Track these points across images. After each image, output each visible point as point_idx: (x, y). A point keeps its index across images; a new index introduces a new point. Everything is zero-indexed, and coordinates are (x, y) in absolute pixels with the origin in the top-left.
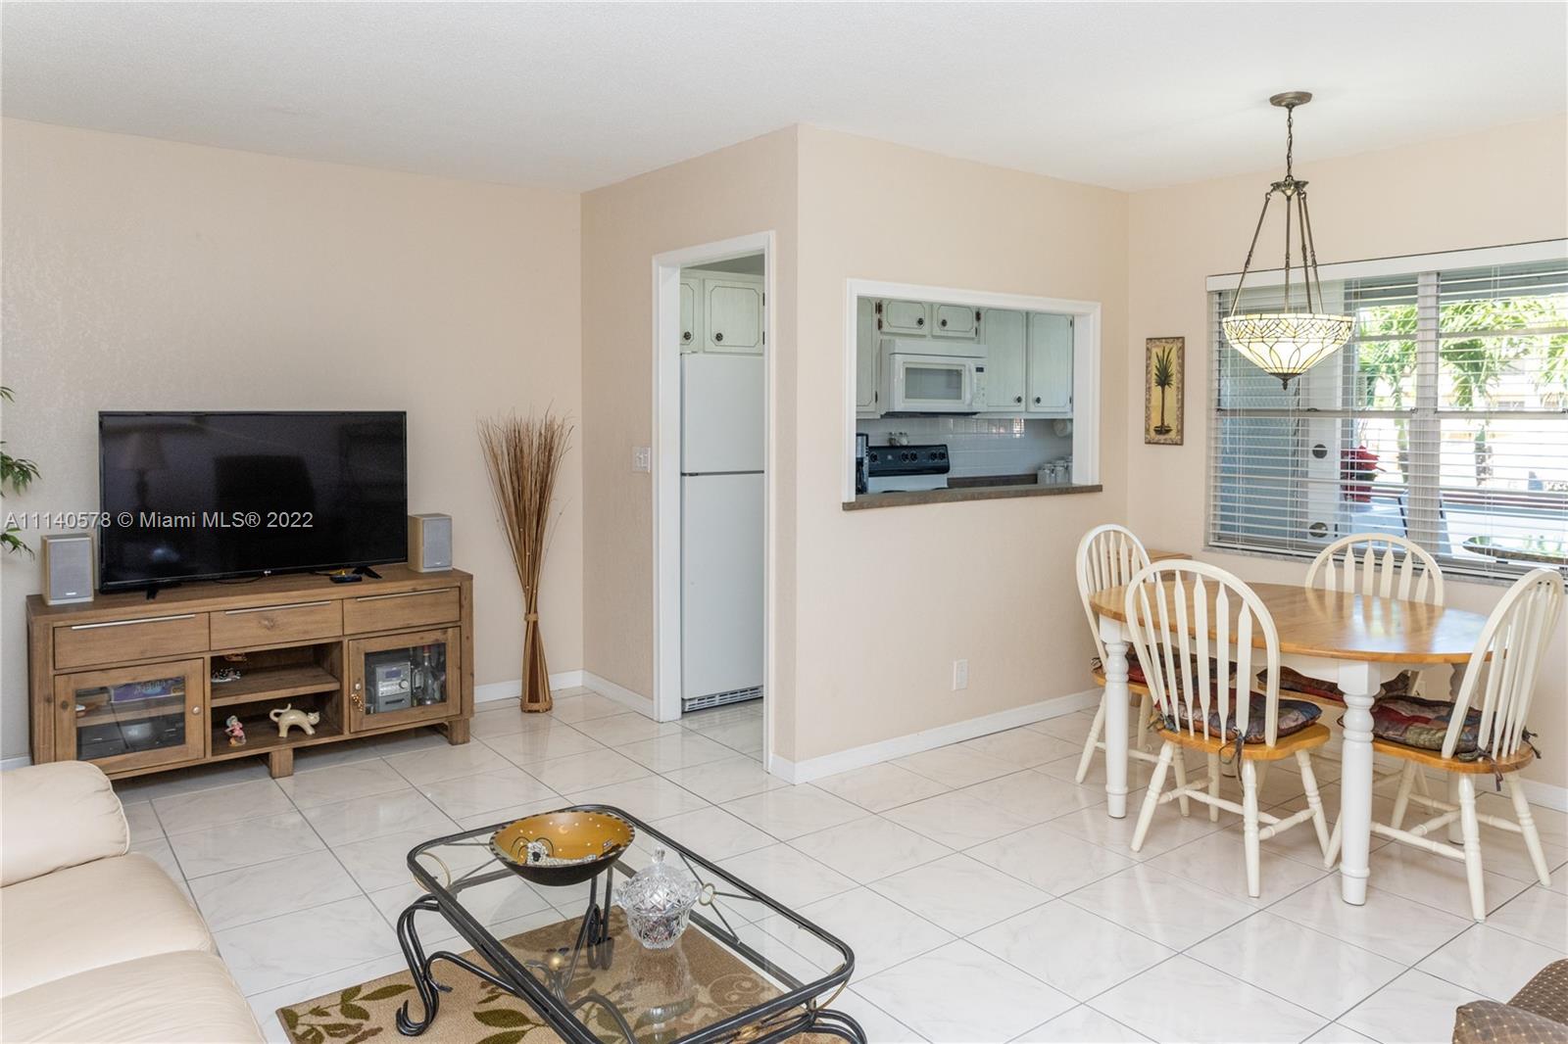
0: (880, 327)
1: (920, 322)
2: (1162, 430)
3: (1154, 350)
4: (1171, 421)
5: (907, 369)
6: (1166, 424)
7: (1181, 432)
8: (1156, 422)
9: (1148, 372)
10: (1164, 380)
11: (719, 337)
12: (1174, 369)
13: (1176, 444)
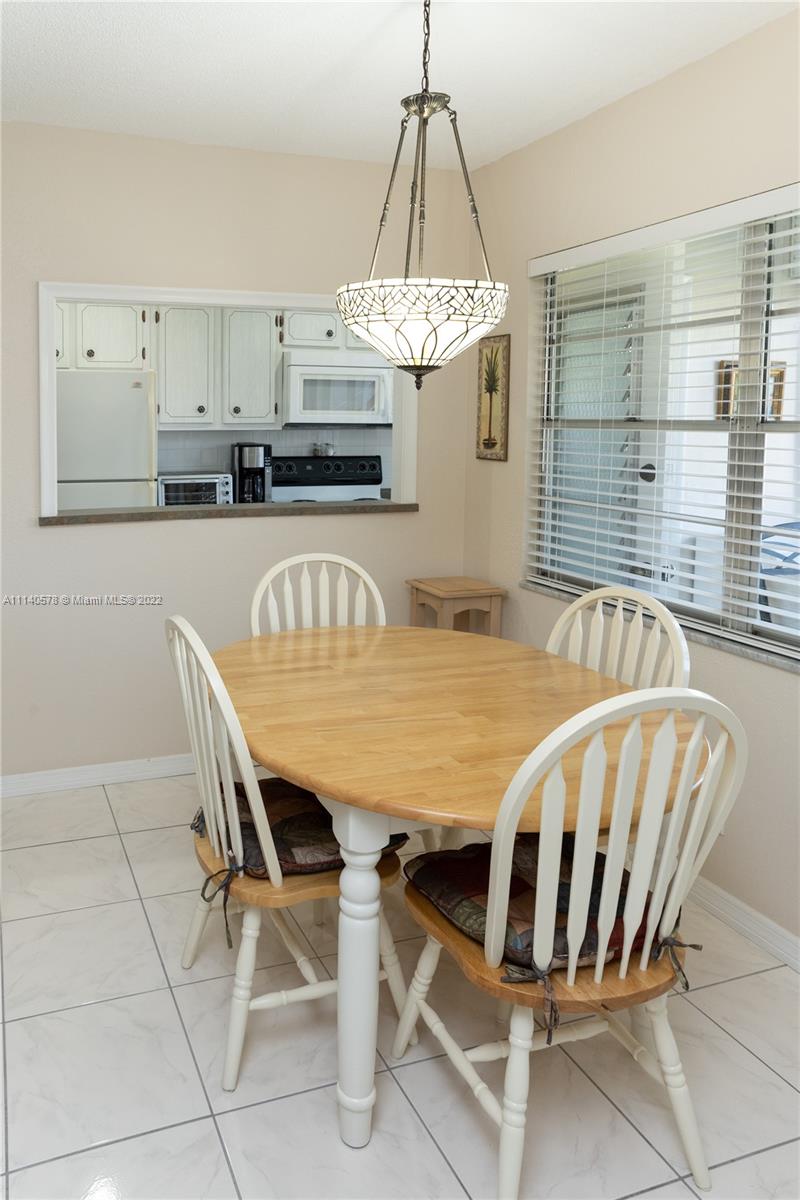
0: (281, 339)
1: (330, 334)
2: (490, 444)
3: (485, 351)
4: (497, 435)
5: (305, 381)
6: (492, 436)
7: (505, 445)
8: (485, 435)
9: (480, 378)
10: (491, 388)
11: (91, 354)
12: (500, 372)
13: (500, 460)
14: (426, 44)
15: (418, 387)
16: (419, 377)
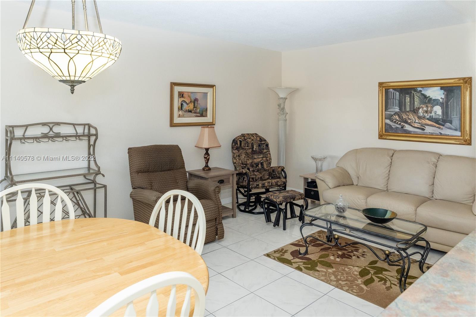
15: (72, 93)
16: (73, 87)
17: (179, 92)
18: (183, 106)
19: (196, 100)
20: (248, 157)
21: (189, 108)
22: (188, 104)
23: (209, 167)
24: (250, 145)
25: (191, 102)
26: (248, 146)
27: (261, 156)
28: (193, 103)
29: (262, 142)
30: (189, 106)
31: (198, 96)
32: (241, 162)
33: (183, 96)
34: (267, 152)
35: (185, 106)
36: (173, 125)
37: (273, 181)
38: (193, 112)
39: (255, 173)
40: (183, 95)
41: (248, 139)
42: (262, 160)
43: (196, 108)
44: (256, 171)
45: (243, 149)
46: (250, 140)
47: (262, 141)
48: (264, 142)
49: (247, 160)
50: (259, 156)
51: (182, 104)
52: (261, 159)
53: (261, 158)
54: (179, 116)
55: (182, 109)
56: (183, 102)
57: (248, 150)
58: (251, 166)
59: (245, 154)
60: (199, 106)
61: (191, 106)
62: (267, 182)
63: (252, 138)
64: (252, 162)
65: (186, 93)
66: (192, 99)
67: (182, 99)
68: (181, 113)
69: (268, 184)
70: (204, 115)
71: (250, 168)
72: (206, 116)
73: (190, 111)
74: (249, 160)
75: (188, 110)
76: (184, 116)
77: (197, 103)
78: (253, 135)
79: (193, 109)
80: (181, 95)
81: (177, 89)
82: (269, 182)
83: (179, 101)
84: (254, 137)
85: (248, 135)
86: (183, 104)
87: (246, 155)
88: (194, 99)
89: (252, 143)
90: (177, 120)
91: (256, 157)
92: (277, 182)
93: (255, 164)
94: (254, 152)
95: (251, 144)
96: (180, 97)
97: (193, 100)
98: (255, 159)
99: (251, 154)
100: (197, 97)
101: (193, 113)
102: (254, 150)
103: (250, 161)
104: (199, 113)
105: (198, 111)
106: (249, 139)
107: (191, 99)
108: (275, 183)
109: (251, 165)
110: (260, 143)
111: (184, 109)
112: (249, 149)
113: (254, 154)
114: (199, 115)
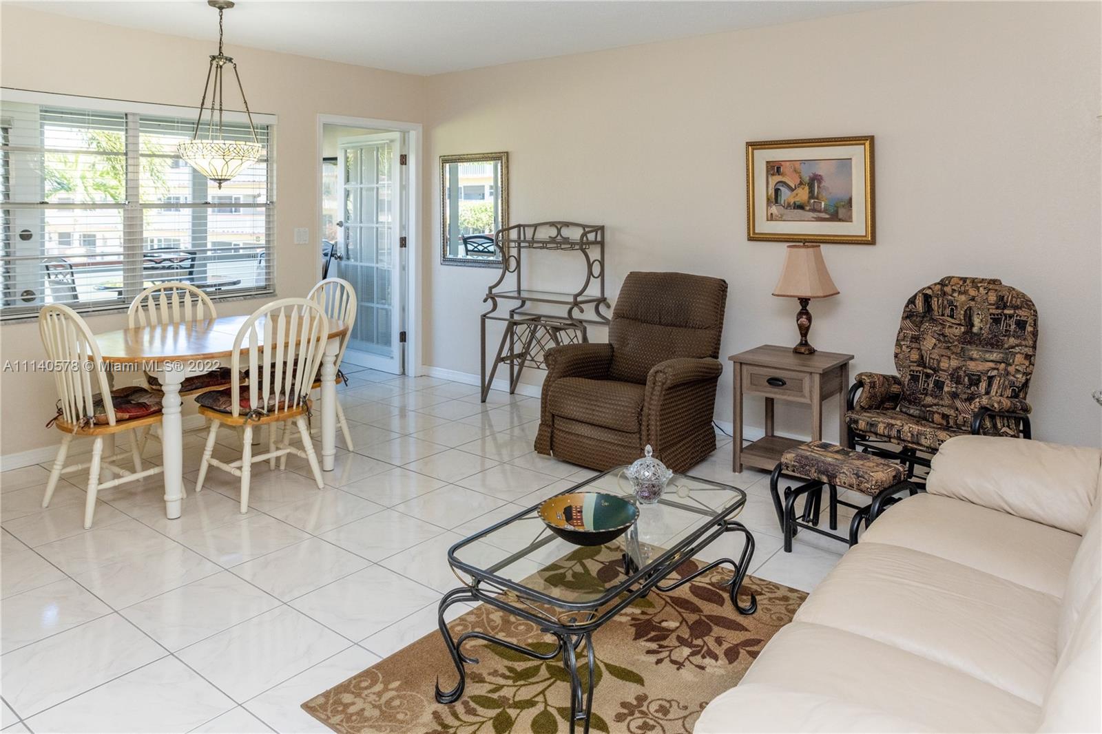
14: (221, 19)
16: (220, 183)
17: (767, 162)
18: (781, 195)
19: (815, 179)
20: (948, 348)
21: (797, 199)
22: (792, 190)
23: (809, 345)
24: (960, 314)
25: (801, 183)
26: (952, 316)
27: (995, 355)
28: (807, 188)
29: (1006, 312)
30: (797, 194)
31: (821, 170)
32: (915, 356)
33: (778, 172)
34: (1017, 346)
35: (786, 195)
36: (754, 237)
37: (906, 428)
38: (808, 208)
39: (958, 404)
40: (778, 168)
41: (956, 295)
42: (994, 369)
43: (817, 199)
44: (965, 396)
45: (933, 320)
46: (963, 298)
47: (1005, 307)
48: (1012, 312)
49: (942, 356)
50: (987, 356)
51: (777, 191)
52: (992, 365)
53: (992, 361)
54: (771, 218)
55: (776, 202)
56: (778, 184)
57: (950, 327)
58: (952, 378)
59: (936, 336)
60: (824, 194)
61: (803, 195)
62: (884, 423)
63: (972, 292)
64: (960, 368)
65: (788, 163)
66: (804, 177)
67: (778, 178)
68: (774, 209)
69: (885, 428)
70: (840, 216)
71: (948, 382)
72: (849, 219)
73: (801, 207)
74: (949, 358)
75: (795, 203)
76: (784, 218)
77: (819, 187)
78: (979, 285)
79: (808, 202)
80: (774, 168)
81: (763, 156)
82: (891, 426)
83: (770, 183)
84: (978, 288)
85: (961, 283)
86: (779, 189)
87: (939, 340)
88: (810, 177)
89: (970, 308)
90: (764, 227)
91: (975, 354)
92: (919, 434)
93: (967, 375)
94: (970, 338)
95: (965, 311)
96: (773, 175)
97: (807, 179)
98: (971, 359)
99: (958, 340)
100: (820, 172)
101: (809, 210)
102: (972, 333)
103: (955, 363)
104: (825, 211)
105: (823, 206)
106: (960, 293)
107: (800, 178)
108: (909, 434)
109: (952, 375)
110: (1000, 311)
111: (782, 202)
112: (955, 326)
113: (970, 343)
114: (827, 216)
